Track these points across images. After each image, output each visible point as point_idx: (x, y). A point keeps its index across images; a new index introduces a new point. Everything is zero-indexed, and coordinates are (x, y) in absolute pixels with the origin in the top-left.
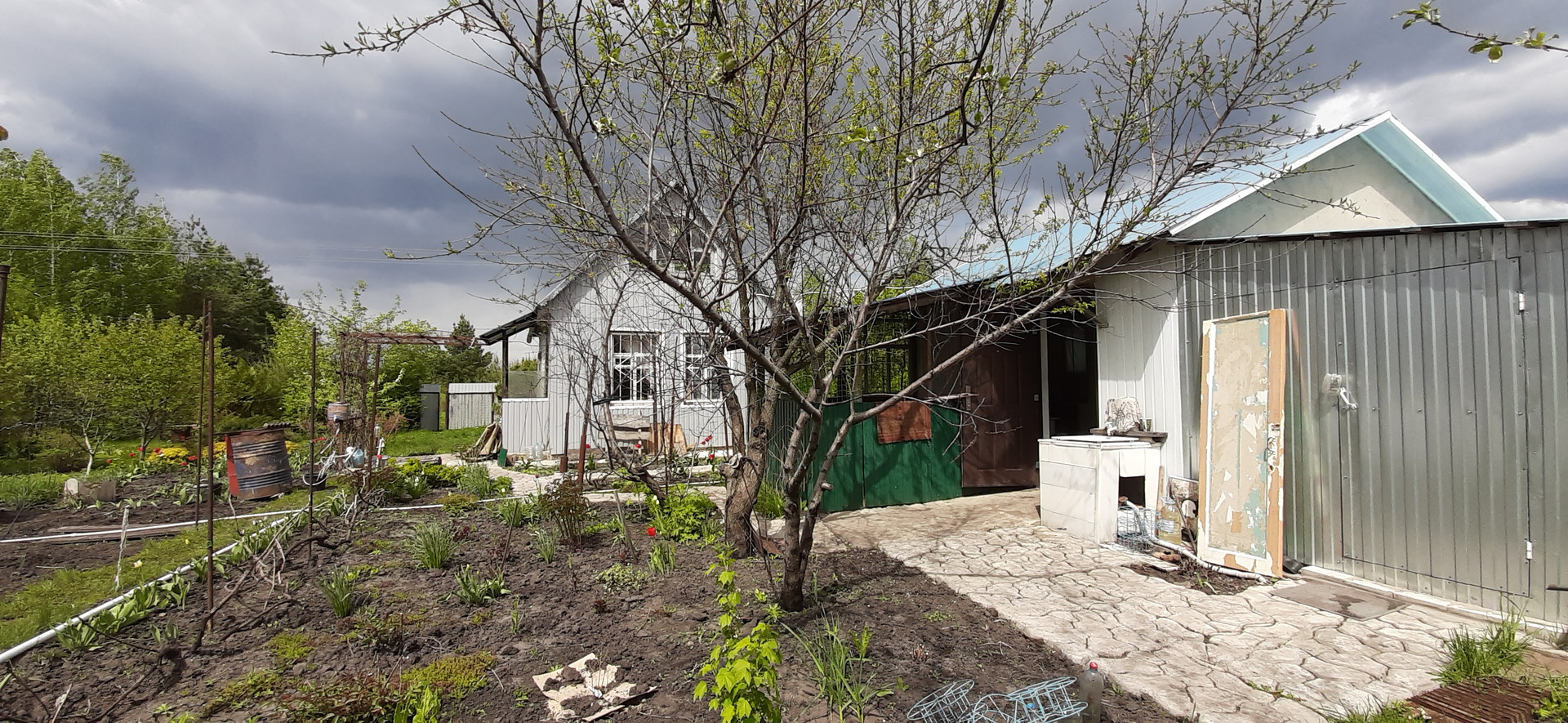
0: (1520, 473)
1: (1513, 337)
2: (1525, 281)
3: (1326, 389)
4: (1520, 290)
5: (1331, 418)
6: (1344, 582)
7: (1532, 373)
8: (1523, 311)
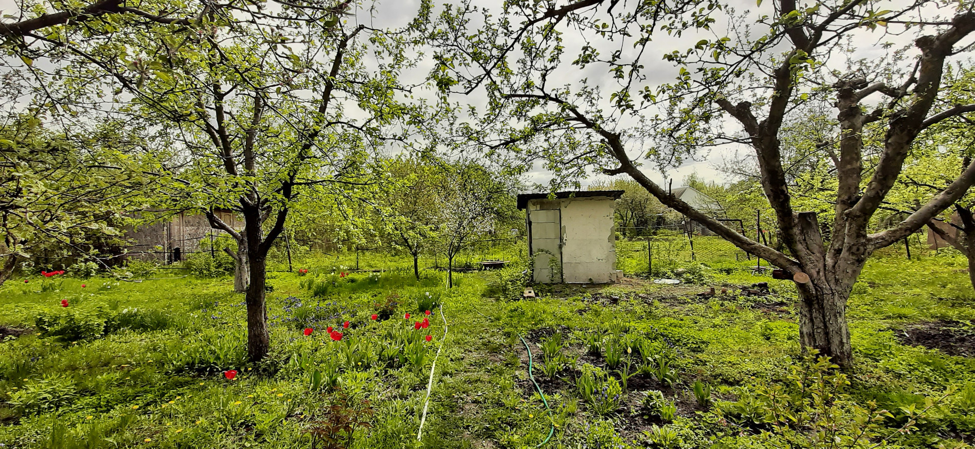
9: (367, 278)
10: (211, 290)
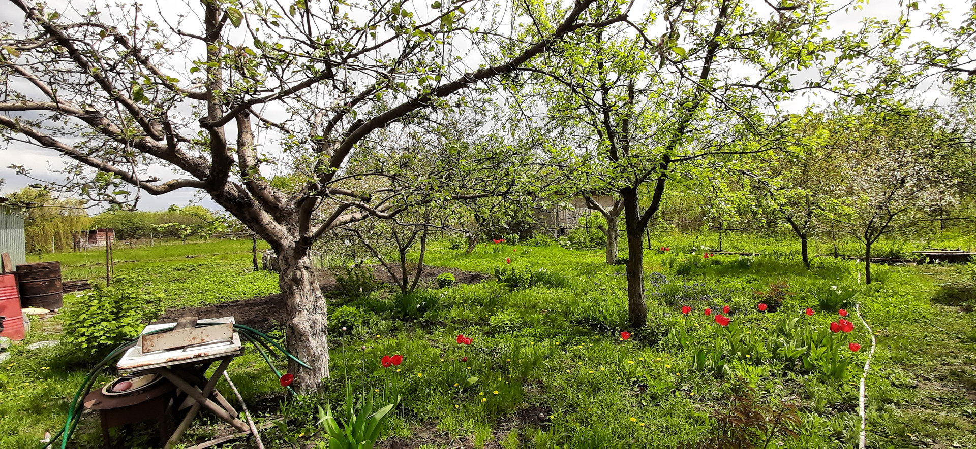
9: (735, 262)
10: (589, 261)
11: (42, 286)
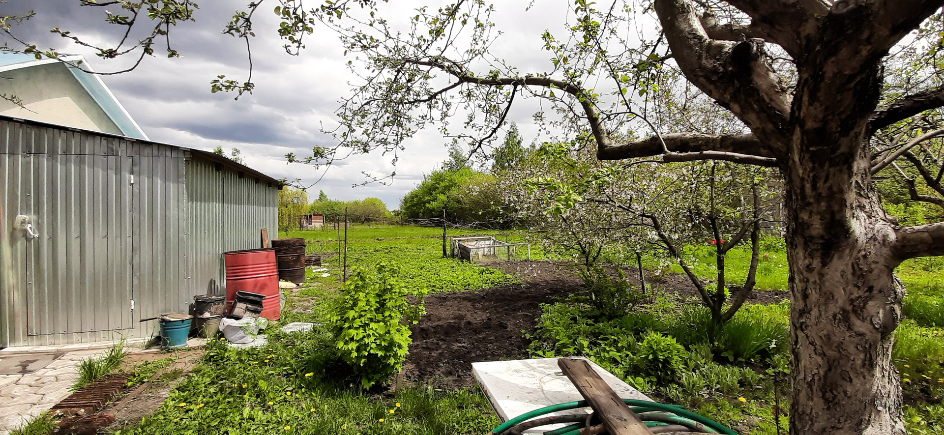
0: (128, 267)
1: (127, 197)
2: (135, 169)
3: (18, 225)
4: (132, 173)
5: (20, 245)
6: (27, 352)
7: (136, 215)
8: (132, 184)
11: (291, 261)
